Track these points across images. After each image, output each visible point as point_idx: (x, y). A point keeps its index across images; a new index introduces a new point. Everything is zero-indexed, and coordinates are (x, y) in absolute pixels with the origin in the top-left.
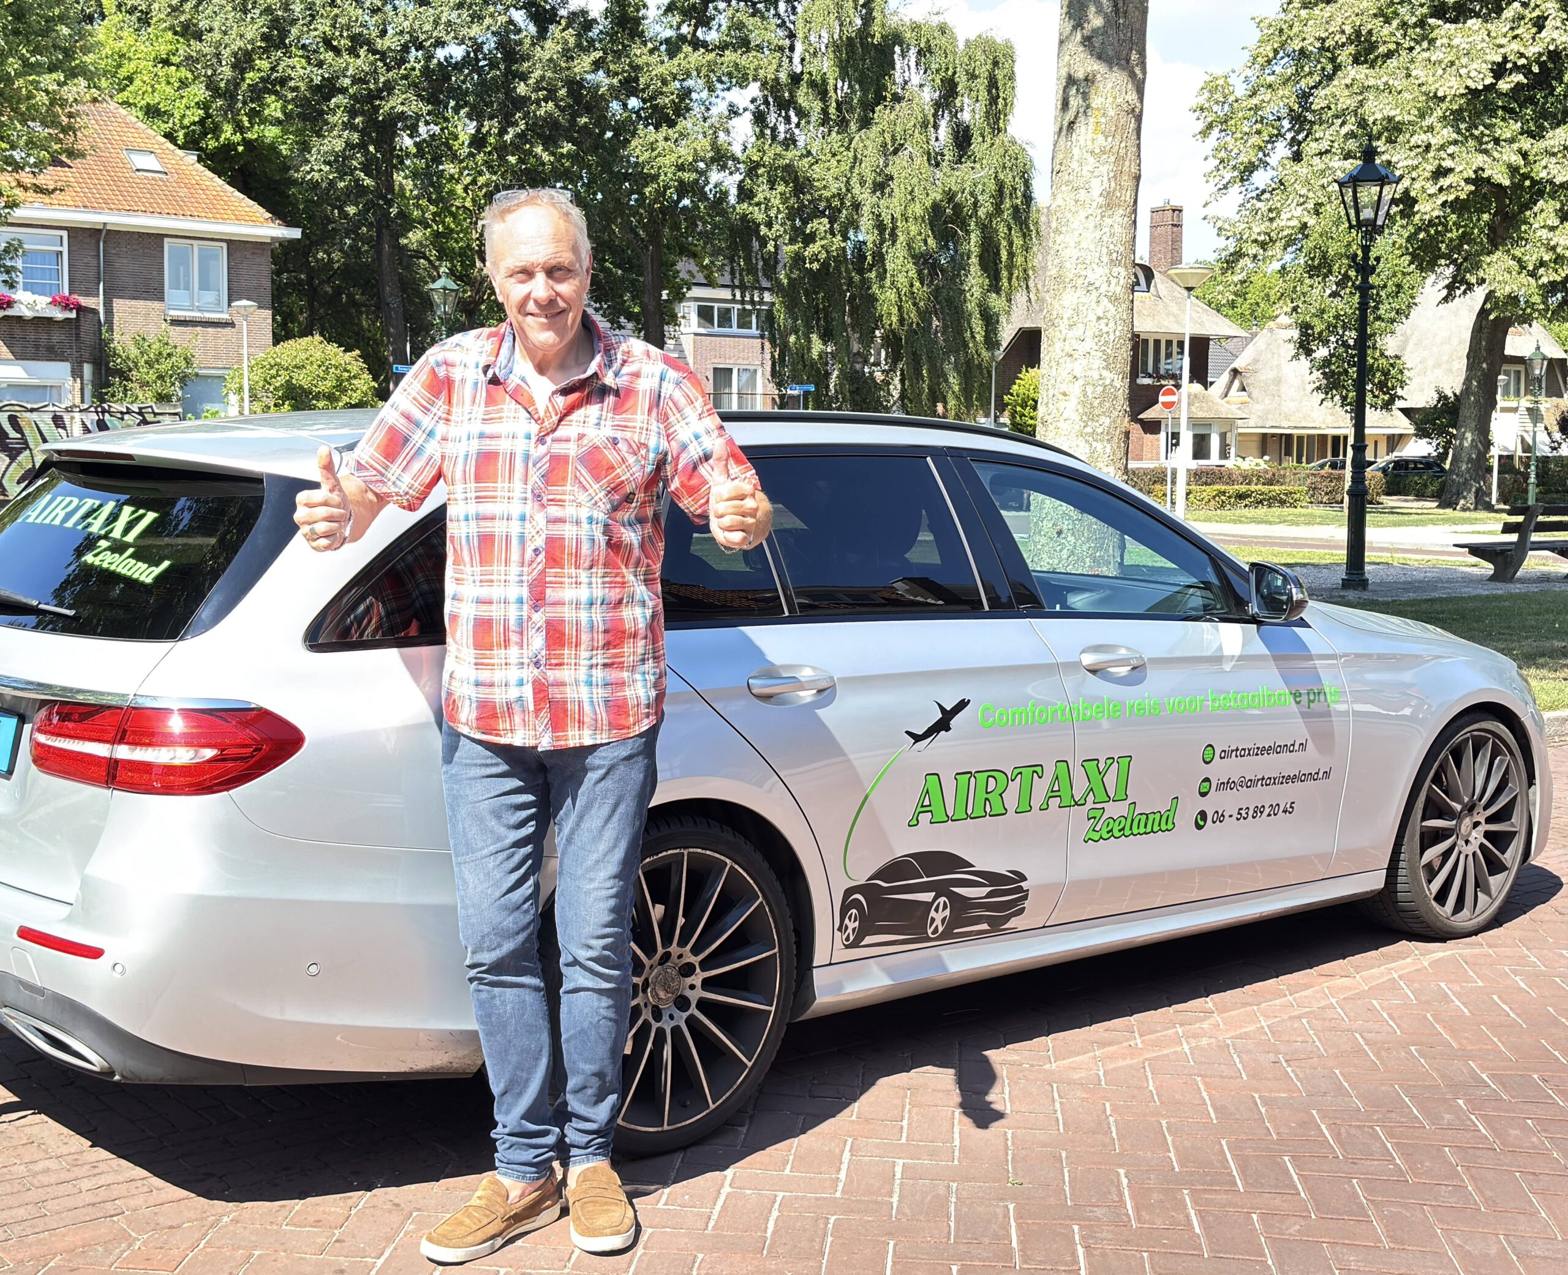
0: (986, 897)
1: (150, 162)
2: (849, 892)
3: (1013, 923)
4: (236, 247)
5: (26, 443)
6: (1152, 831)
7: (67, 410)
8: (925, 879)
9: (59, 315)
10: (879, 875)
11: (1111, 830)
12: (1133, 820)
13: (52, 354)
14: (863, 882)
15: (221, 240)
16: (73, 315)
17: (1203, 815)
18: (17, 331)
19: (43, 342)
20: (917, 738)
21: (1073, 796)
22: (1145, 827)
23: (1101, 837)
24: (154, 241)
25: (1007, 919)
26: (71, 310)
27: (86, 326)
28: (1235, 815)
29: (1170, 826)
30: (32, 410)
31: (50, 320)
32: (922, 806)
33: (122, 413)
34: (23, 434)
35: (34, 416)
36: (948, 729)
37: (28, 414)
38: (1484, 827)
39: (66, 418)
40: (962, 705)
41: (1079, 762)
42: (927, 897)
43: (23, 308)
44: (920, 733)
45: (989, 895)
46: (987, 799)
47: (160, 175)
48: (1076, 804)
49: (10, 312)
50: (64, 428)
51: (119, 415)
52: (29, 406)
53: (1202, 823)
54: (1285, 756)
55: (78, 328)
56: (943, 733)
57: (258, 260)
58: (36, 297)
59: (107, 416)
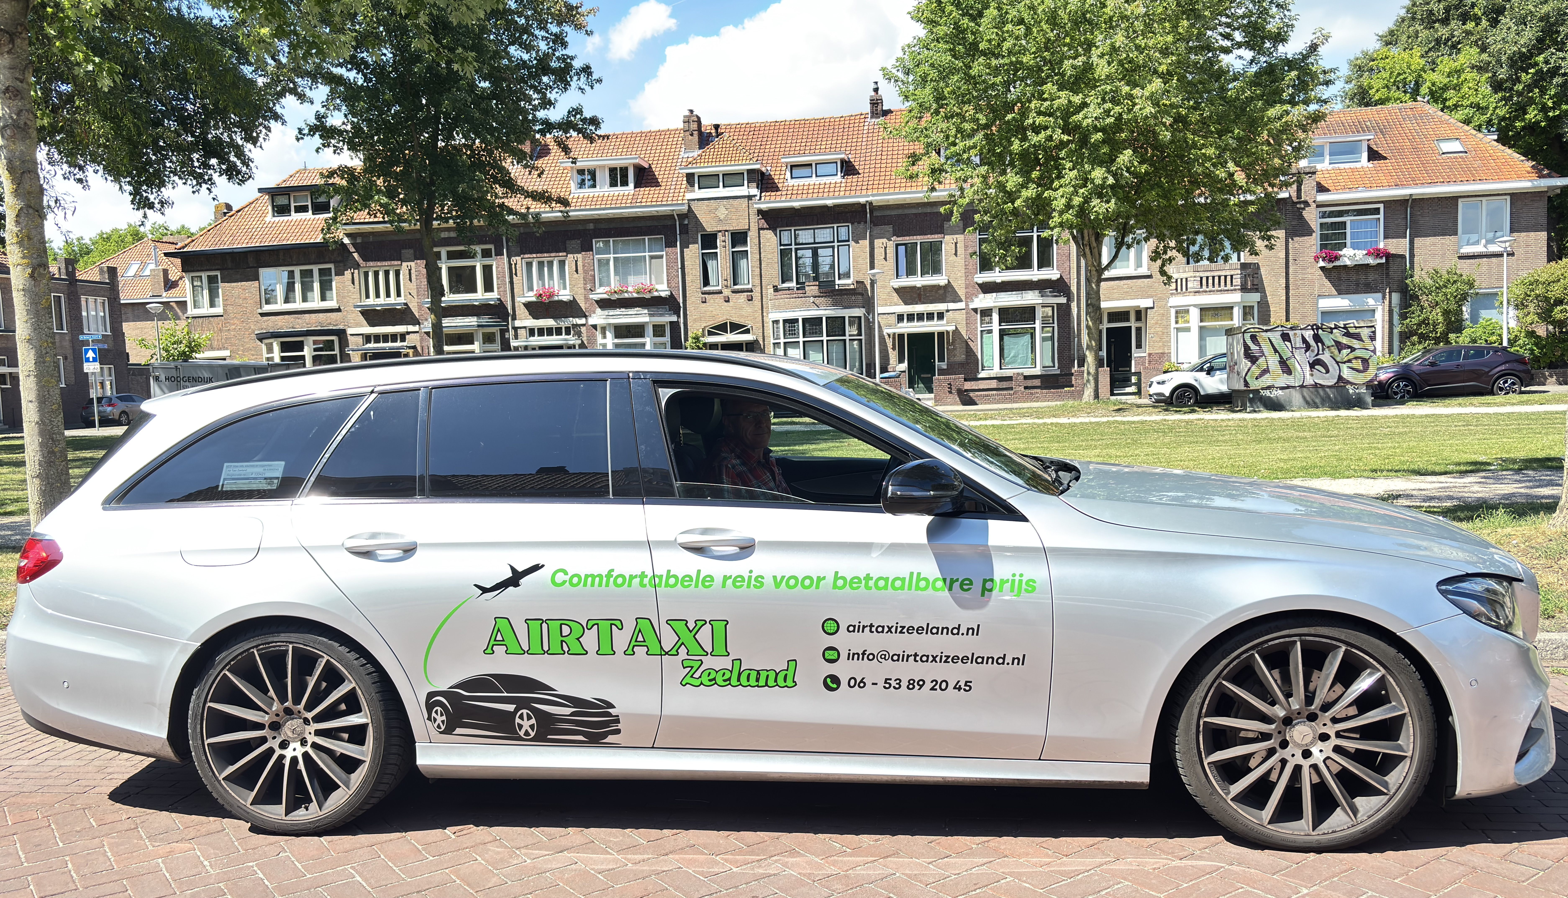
0: (570, 715)
1: (1456, 146)
2: (431, 695)
3: (610, 739)
4: (1516, 197)
5: (1262, 352)
6: (767, 685)
7: (1291, 329)
8: (506, 694)
9: (1371, 261)
10: (462, 685)
11: (714, 679)
12: (740, 674)
13: (1369, 288)
14: (445, 689)
15: (1506, 194)
16: (1383, 260)
17: (835, 679)
18: (1344, 276)
19: (1362, 281)
20: (485, 590)
21: (661, 647)
22: (757, 680)
23: (702, 683)
24: (1452, 201)
25: (605, 735)
26: (1381, 257)
27: (1394, 267)
28: (881, 683)
29: (790, 683)
30: (1267, 331)
31: (1367, 266)
32: (495, 640)
33: (1331, 329)
34: (1260, 347)
35: (1269, 334)
36: (517, 585)
37: (1263, 334)
38: (1334, 741)
39: (1291, 333)
40: (536, 568)
41: (663, 621)
42: (511, 708)
43: (1346, 259)
44: (488, 587)
45: (572, 714)
46: (562, 641)
47: (1461, 155)
48: (667, 653)
49: (1337, 263)
50: (1290, 341)
51: (1329, 330)
52: (1265, 328)
53: (835, 686)
54: (945, 638)
55: (1387, 269)
56: (511, 588)
57: (1536, 205)
58: (1356, 251)
59: (1320, 331)
